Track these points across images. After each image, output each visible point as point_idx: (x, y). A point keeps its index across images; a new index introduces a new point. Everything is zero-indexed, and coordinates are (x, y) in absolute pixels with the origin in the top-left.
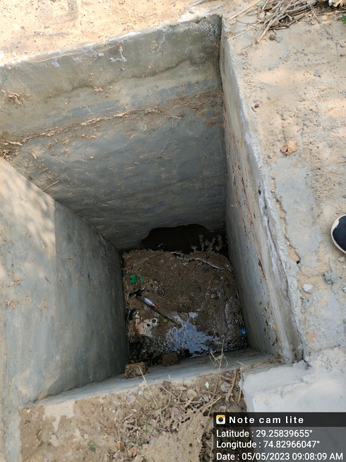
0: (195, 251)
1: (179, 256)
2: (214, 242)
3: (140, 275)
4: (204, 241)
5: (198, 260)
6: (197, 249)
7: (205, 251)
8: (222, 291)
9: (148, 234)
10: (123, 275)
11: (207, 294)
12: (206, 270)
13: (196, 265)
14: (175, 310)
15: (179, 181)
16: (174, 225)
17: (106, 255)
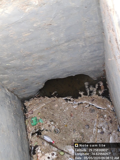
0: (83, 96)
1: (70, 100)
2: (97, 87)
3: (39, 118)
4: (89, 87)
5: (85, 103)
6: (84, 94)
7: (90, 95)
8: (106, 126)
9: (44, 84)
10: (25, 119)
11: (94, 130)
12: (92, 111)
13: (83, 107)
14: (69, 145)
15: (66, 42)
16: (64, 76)
17: (11, 103)
